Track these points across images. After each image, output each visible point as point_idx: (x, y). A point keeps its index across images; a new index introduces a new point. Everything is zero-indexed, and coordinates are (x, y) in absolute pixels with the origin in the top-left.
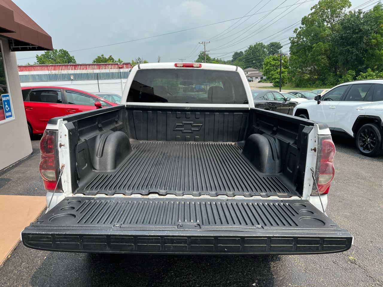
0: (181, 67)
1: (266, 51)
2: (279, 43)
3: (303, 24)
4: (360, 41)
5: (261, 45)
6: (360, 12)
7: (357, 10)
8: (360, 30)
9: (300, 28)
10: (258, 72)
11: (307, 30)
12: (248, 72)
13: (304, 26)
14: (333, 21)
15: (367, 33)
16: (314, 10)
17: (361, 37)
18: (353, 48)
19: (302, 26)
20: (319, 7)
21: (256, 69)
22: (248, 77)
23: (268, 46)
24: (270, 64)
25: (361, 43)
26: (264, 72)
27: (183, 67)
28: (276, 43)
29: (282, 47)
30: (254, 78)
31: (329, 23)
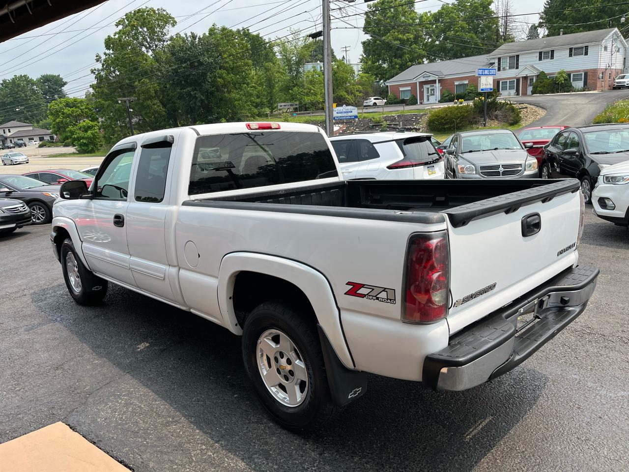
0: (256, 129)
1: (37, 90)
2: (59, 76)
3: (108, 47)
4: (204, 79)
5: (25, 78)
6: (194, 37)
7: (189, 34)
8: (201, 64)
9: (105, 54)
10: (31, 128)
11: (117, 59)
12: (11, 130)
13: (111, 52)
14: (156, 47)
15: (210, 68)
16: (120, 27)
17: (204, 75)
18: (195, 90)
19: (108, 52)
20: (128, 24)
21: (25, 122)
22: (13, 138)
23: (39, 80)
24: (63, 113)
25: (205, 83)
26: (54, 127)
27: (258, 129)
28: (53, 77)
29: (65, 84)
30: (26, 140)
31: (150, 50)
